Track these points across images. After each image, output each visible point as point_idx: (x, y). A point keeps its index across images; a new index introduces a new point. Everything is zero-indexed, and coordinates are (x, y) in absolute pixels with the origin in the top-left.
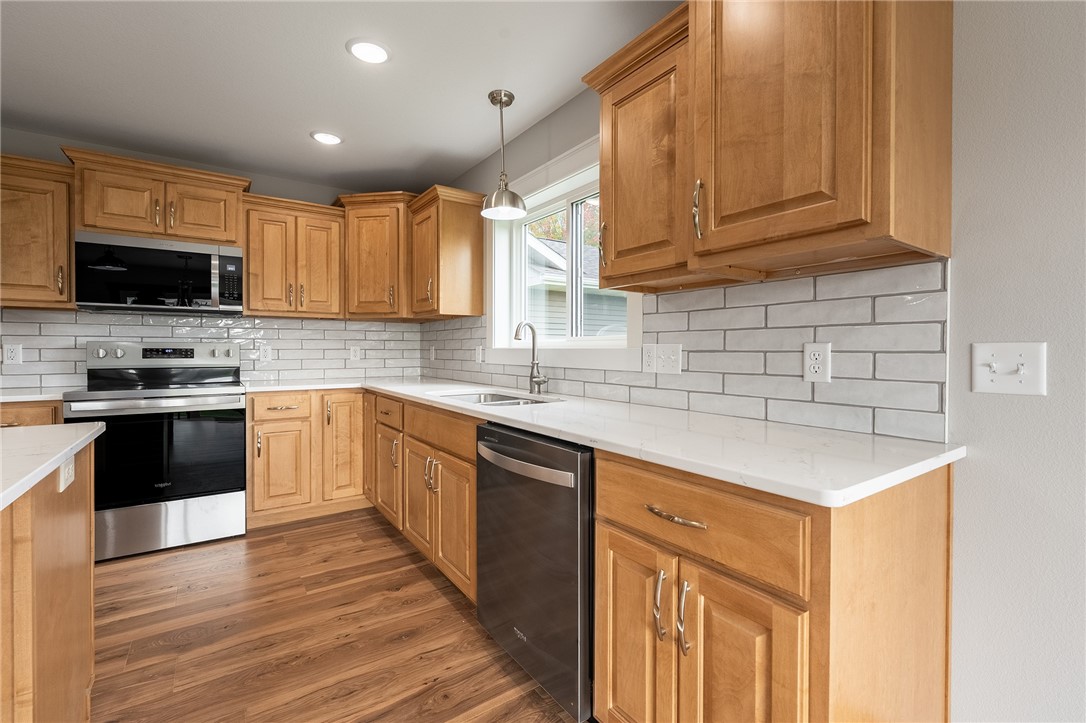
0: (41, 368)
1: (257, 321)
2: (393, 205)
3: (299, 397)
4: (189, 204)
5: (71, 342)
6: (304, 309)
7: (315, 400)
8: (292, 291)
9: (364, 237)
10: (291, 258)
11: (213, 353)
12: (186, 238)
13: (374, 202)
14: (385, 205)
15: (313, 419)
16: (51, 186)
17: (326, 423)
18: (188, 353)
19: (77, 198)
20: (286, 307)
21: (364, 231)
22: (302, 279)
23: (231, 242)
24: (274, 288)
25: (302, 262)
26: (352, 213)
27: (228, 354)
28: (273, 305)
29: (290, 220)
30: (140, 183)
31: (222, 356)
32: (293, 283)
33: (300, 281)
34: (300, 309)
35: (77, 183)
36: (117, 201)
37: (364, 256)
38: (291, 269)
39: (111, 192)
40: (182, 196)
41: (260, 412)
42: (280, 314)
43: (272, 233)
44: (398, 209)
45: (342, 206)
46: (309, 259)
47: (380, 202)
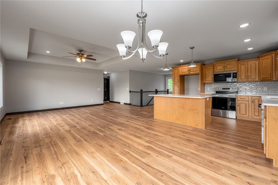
0: (211, 91)
1: (242, 83)
2: (271, 55)
3: (246, 97)
4: (228, 66)
5: (214, 87)
6: (250, 80)
7: (250, 98)
8: (247, 77)
9: (264, 64)
10: (247, 70)
11: (233, 89)
12: (228, 71)
13: (266, 55)
14: (269, 55)
15: (249, 101)
16: (212, 67)
17: (252, 102)
18: (229, 89)
19: (214, 68)
20: (246, 80)
21: (264, 62)
22: (249, 74)
23: (235, 70)
24: (243, 77)
25: (249, 71)
26: (261, 59)
27: (235, 89)
28: (243, 80)
29: (247, 64)
30: (221, 64)
31: (234, 89)
32: (247, 75)
33: (249, 75)
34: (249, 80)
35: (214, 66)
36: (219, 68)
37: (264, 68)
38: (247, 73)
39: (218, 66)
40: (227, 65)
41: (239, 99)
42: (245, 82)
43: (243, 67)
44: (272, 56)
45: (259, 58)
46: (251, 70)
47: (268, 55)
